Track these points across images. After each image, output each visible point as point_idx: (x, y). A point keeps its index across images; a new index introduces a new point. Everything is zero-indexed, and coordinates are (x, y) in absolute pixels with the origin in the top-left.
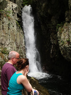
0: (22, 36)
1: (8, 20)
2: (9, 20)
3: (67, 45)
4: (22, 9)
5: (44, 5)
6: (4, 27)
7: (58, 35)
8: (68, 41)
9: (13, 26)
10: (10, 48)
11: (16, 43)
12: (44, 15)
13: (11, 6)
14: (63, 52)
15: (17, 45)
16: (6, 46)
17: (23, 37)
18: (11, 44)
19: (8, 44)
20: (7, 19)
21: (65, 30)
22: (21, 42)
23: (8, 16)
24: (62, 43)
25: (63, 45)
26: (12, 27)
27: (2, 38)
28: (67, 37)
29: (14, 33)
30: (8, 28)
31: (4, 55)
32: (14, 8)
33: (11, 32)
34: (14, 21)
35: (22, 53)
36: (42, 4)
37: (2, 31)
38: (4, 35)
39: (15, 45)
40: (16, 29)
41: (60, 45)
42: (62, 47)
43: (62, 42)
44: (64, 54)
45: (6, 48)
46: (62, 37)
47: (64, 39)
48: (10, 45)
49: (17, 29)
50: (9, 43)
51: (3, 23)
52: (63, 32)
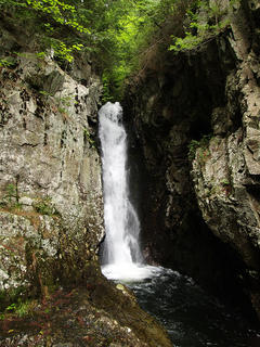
0: (96, 169)
1: (61, 121)
2: (65, 121)
3: (222, 196)
4: (99, 107)
5: (152, 99)
6: (49, 140)
7: (195, 169)
8: (224, 185)
9: (75, 140)
10: (60, 198)
11: (80, 184)
12: (153, 122)
13: (72, 89)
14: (210, 214)
15: (81, 190)
16: (50, 192)
17: (99, 171)
18: (65, 188)
19: (56, 185)
20: (58, 119)
21: (215, 155)
22: (93, 183)
23: (62, 112)
24: (206, 190)
25: (212, 197)
26: (71, 140)
27: (40, 167)
28: (221, 174)
29: (77, 158)
30: (59, 142)
31: (41, 218)
32: (80, 95)
33: (68, 153)
34: (78, 126)
35: (93, 213)
36: (149, 97)
37: (42, 148)
38: (47, 160)
39: (75, 191)
40: (81, 148)
41: (200, 194)
42: (208, 201)
43: (205, 187)
44: (212, 222)
45: (48, 198)
46: (208, 173)
47: (213, 178)
48: (61, 190)
49: (85, 147)
50: (60, 184)
51: (47, 128)
52: (209, 162)
